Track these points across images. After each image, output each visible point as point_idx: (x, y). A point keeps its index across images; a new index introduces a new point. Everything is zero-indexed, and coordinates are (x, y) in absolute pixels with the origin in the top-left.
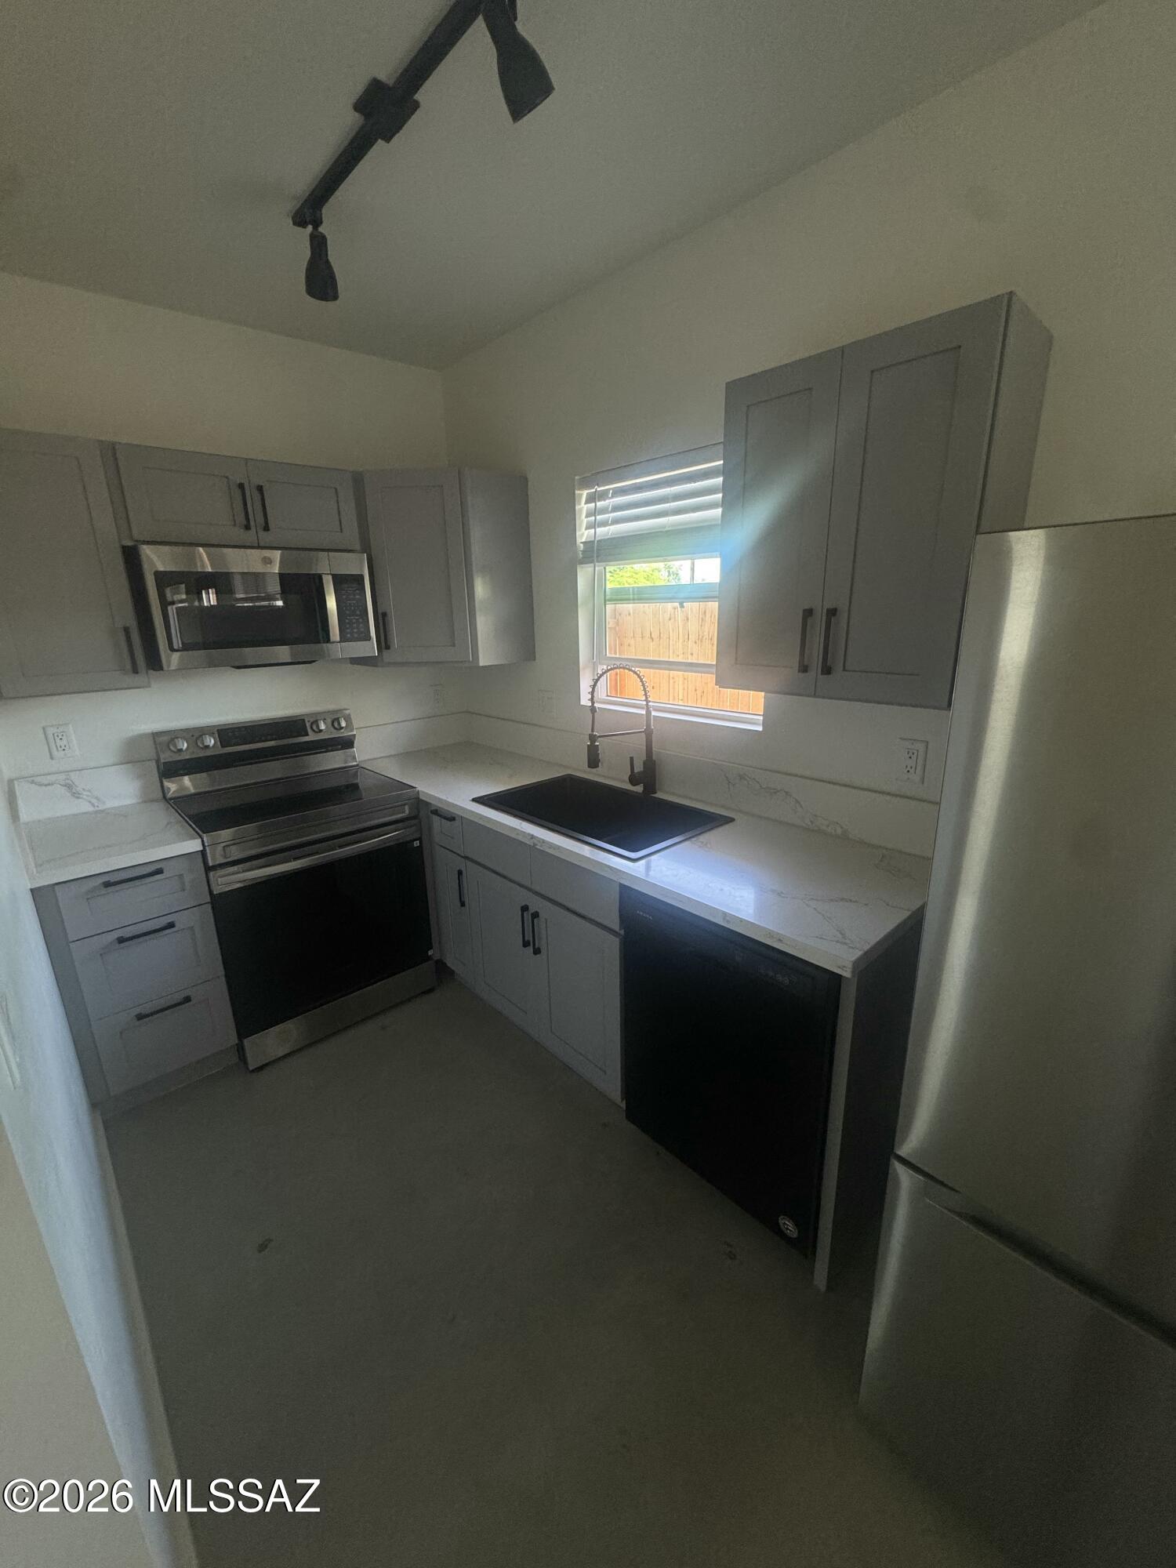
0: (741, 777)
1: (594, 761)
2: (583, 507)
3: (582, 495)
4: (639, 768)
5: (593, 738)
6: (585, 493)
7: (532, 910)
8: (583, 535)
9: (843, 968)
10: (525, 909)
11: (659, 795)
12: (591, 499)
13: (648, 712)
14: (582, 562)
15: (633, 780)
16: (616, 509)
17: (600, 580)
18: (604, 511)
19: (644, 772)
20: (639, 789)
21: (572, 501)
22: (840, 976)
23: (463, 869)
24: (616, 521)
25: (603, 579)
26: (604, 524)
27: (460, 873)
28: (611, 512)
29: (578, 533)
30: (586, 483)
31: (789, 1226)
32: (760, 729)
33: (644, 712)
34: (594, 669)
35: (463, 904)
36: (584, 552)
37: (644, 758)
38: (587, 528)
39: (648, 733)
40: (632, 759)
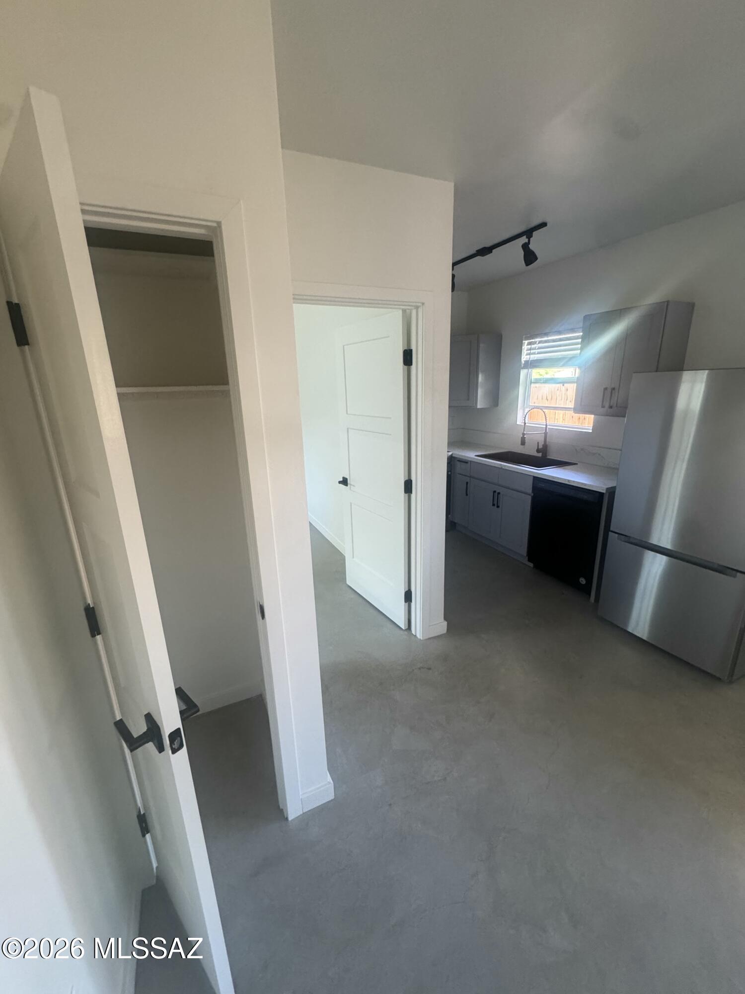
0: (582, 449)
1: (523, 443)
2: (525, 347)
3: (525, 343)
4: (540, 447)
5: (524, 434)
6: (526, 342)
7: (498, 491)
8: (524, 358)
9: (603, 490)
10: (495, 492)
11: (548, 457)
12: (529, 344)
13: (546, 425)
14: (522, 368)
15: (538, 451)
16: (539, 348)
17: (530, 374)
18: (535, 349)
19: (543, 448)
20: (540, 455)
21: (521, 345)
22: (603, 493)
23: (469, 482)
24: (539, 353)
25: (531, 375)
26: (534, 353)
27: (467, 483)
28: (538, 349)
29: (522, 357)
30: (527, 339)
31: (583, 581)
32: (591, 431)
33: (545, 426)
34: (524, 410)
35: (467, 495)
36: (524, 364)
37: (543, 443)
38: (527, 355)
39: (546, 434)
40: (538, 443)
